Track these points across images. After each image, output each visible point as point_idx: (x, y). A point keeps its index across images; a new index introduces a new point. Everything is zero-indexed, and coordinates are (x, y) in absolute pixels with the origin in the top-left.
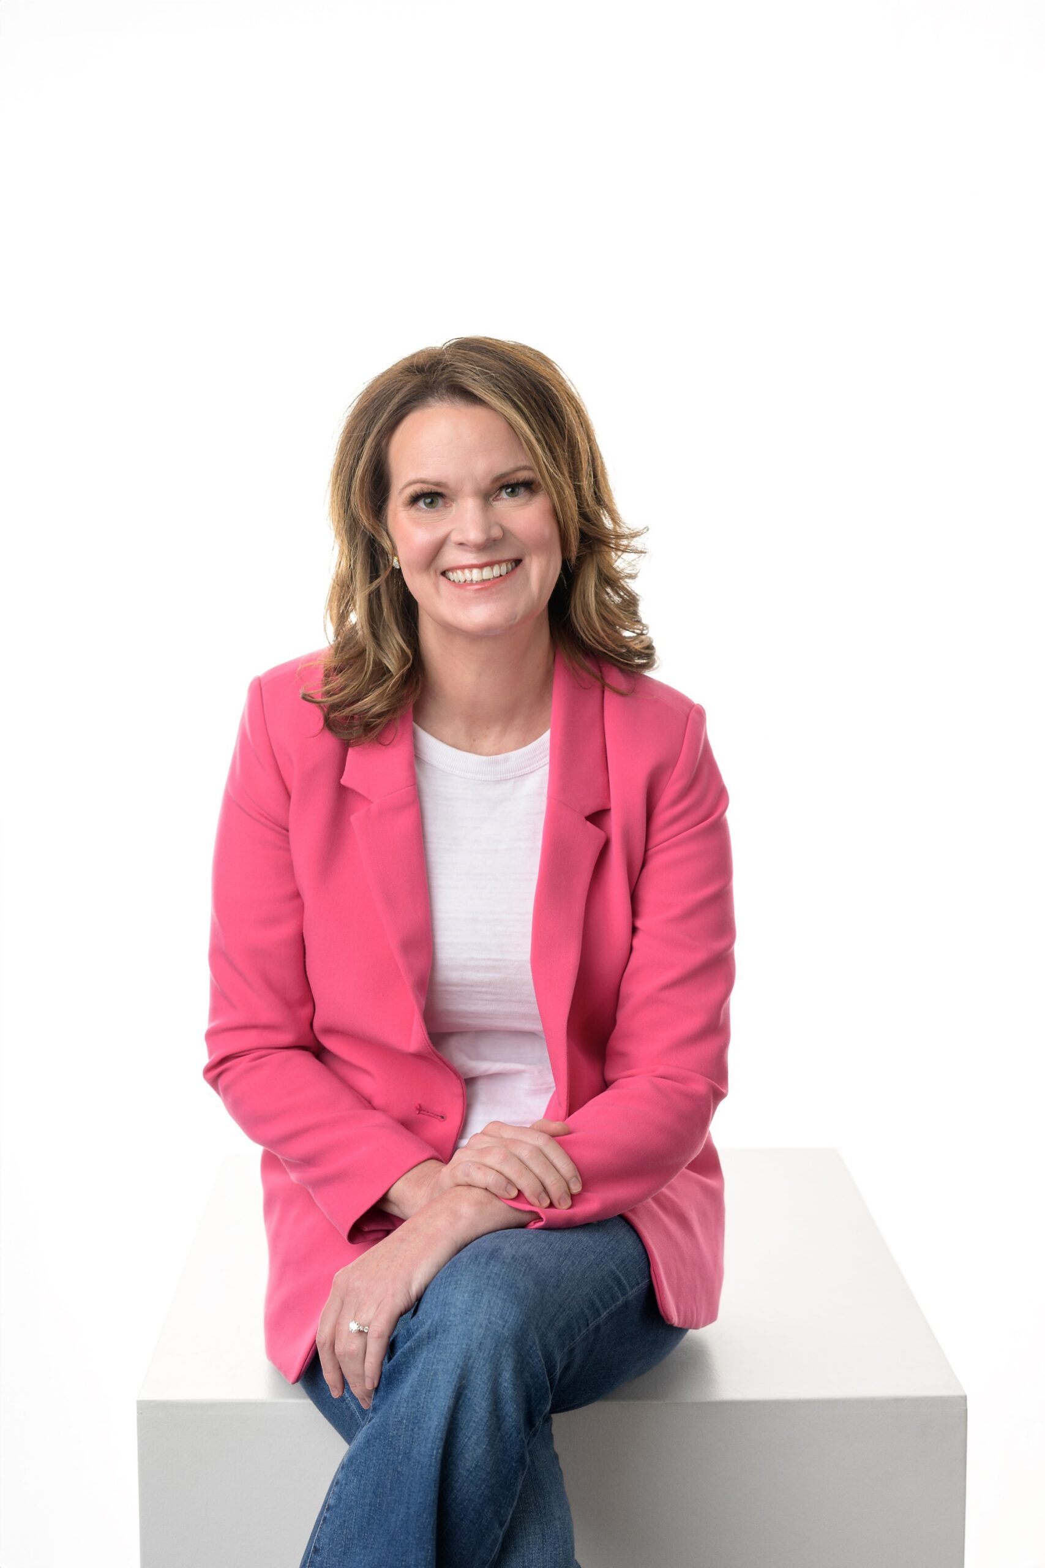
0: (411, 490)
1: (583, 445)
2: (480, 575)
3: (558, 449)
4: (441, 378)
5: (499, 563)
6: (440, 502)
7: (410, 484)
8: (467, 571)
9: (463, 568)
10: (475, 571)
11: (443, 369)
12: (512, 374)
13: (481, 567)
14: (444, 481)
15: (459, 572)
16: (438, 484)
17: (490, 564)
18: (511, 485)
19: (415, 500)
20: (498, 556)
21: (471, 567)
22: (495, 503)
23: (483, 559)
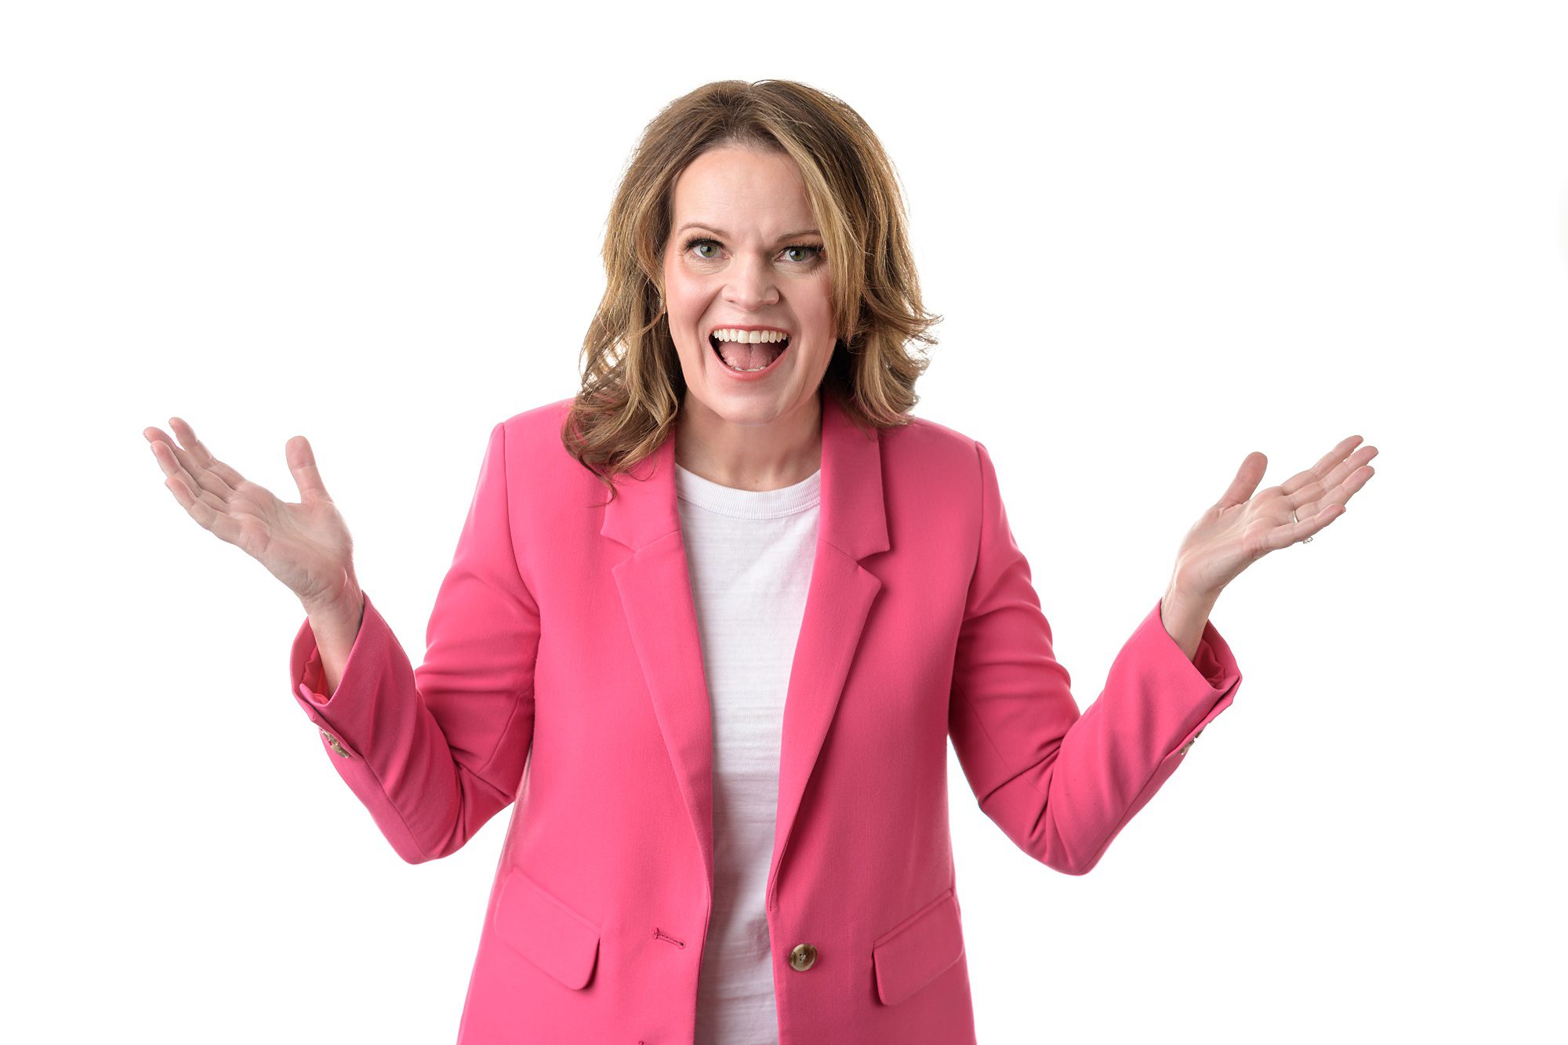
0: (689, 234)
1: (883, 221)
2: (746, 337)
3: (860, 219)
4: (744, 114)
5: (770, 329)
6: (719, 251)
7: (689, 226)
8: (733, 331)
9: (729, 328)
10: (741, 332)
11: (747, 105)
12: (821, 132)
13: (750, 329)
14: (725, 230)
15: (725, 331)
16: (718, 232)
17: (760, 329)
18: (797, 247)
19: (692, 244)
20: (769, 323)
21: (738, 328)
22: (776, 264)
23: (755, 321)
